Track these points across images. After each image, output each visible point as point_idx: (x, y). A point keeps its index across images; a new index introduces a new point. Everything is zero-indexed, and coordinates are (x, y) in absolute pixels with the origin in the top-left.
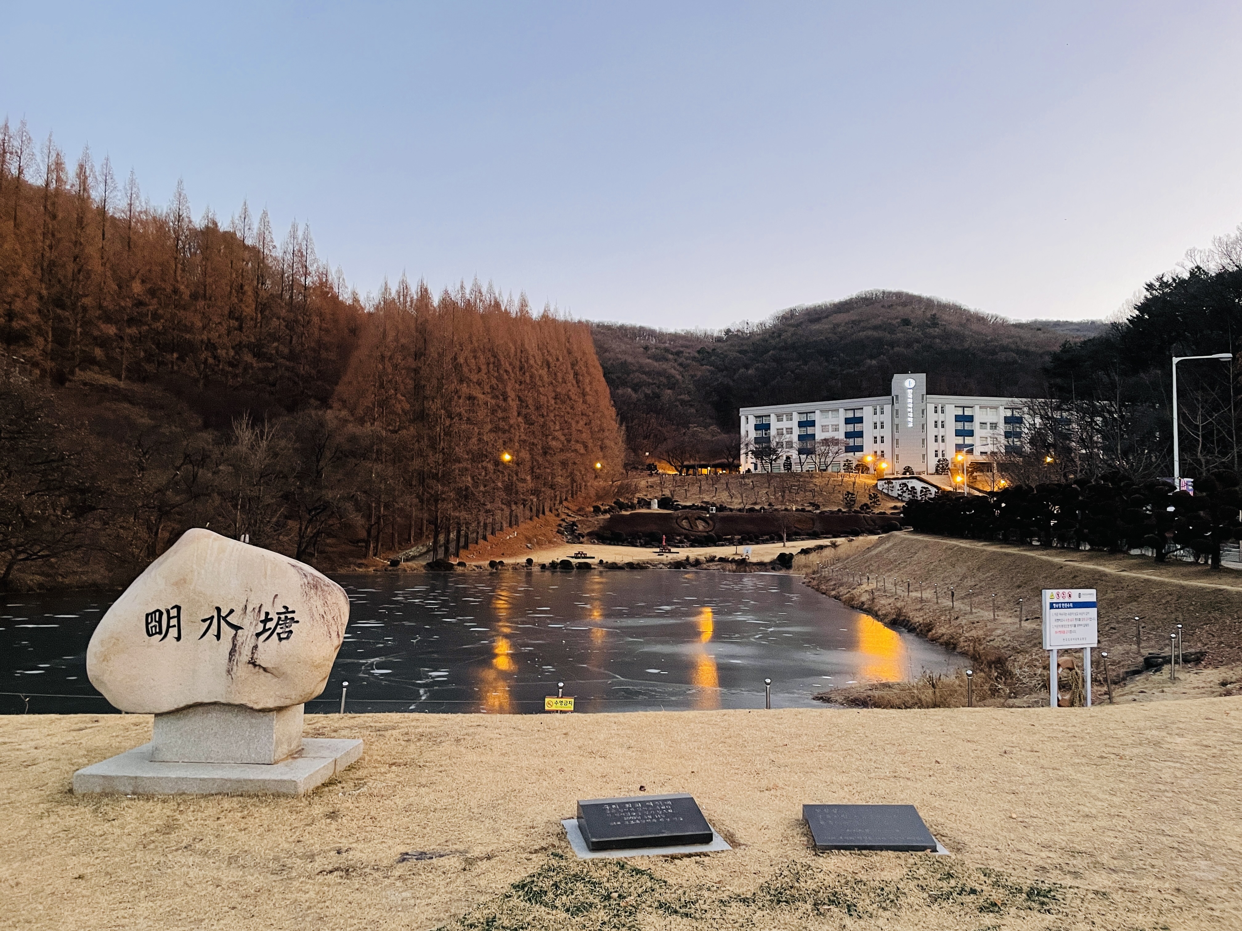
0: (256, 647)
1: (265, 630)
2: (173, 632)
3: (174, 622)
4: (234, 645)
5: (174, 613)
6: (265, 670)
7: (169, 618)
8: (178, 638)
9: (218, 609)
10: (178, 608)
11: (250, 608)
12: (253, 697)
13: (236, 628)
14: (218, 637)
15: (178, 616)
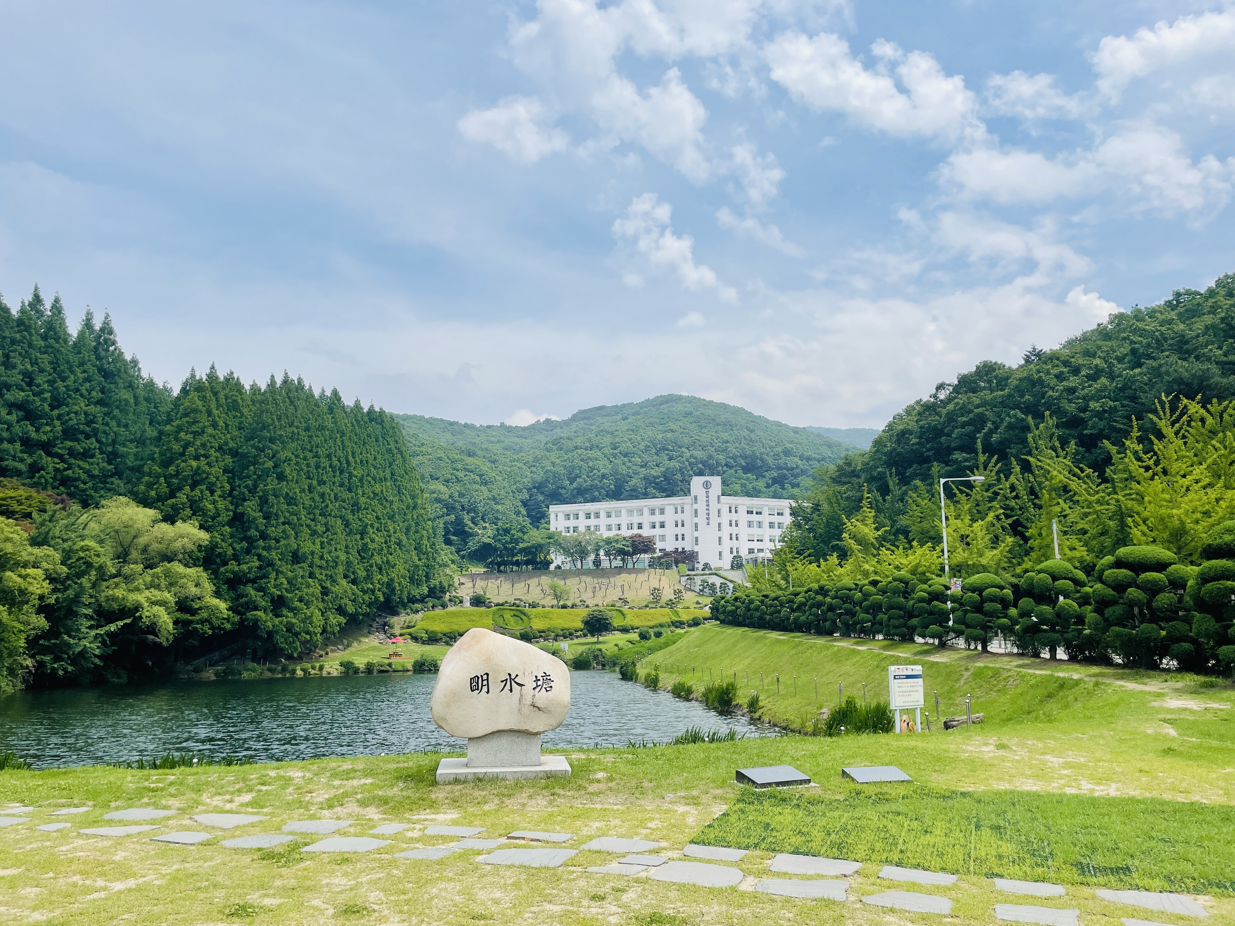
0: (534, 695)
1: (538, 686)
2: (485, 689)
3: (485, 683)
4: (521, 695)
5: (485, 677)
6: (539, 709)
7: (483, 681)
8: (488, 692)
9: (510, 675)
10: (487, 674)
11: (526, 674)
12: (532, 725)
13: (521, 685)
14: (511, 691)
15: (487, 680)
